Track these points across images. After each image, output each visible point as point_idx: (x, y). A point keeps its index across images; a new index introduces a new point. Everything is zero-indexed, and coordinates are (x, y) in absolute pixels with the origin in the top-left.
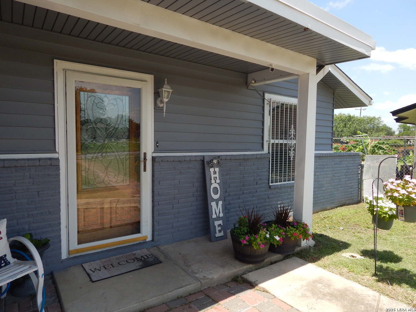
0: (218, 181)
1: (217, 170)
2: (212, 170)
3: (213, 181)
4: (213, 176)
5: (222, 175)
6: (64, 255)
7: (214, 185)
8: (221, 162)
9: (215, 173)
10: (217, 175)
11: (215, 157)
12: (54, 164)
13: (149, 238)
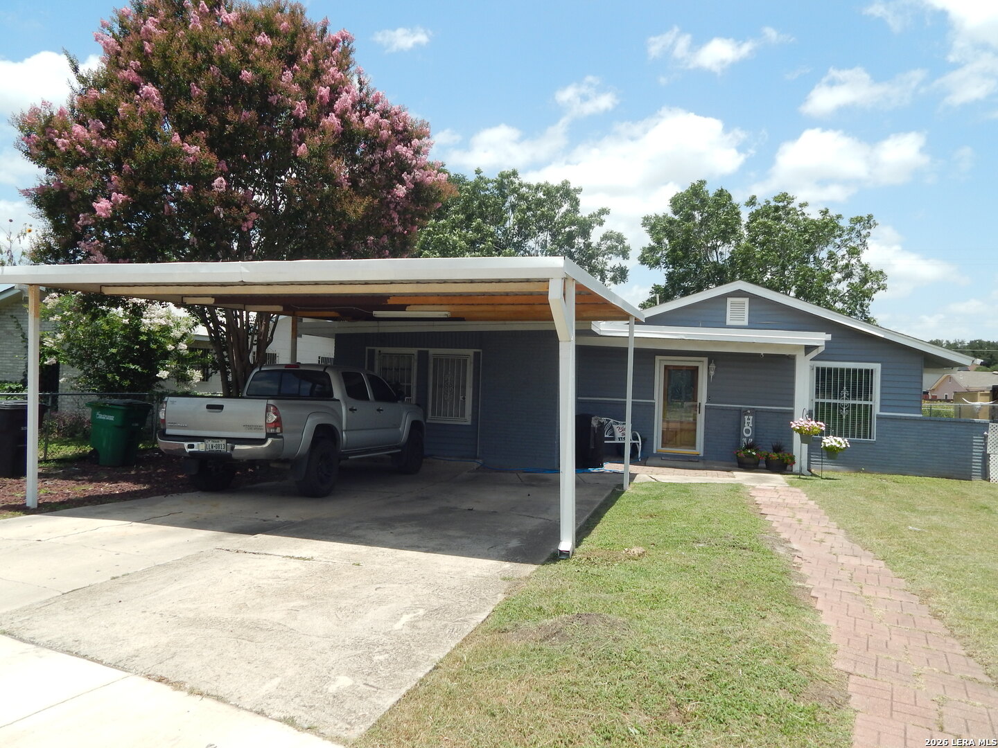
0: (751, 425)
1: (751, 417)
2: (746, 417)
3: (746, 424)
4: (746, 421)
5: (755, 422)
6: (655, 452)
7: (746, 427)
8: (755, 413)
9: (749, 419)
10: (751, 421)
11: (750, 409)
12: (653, 405)
13: (702, 455)
